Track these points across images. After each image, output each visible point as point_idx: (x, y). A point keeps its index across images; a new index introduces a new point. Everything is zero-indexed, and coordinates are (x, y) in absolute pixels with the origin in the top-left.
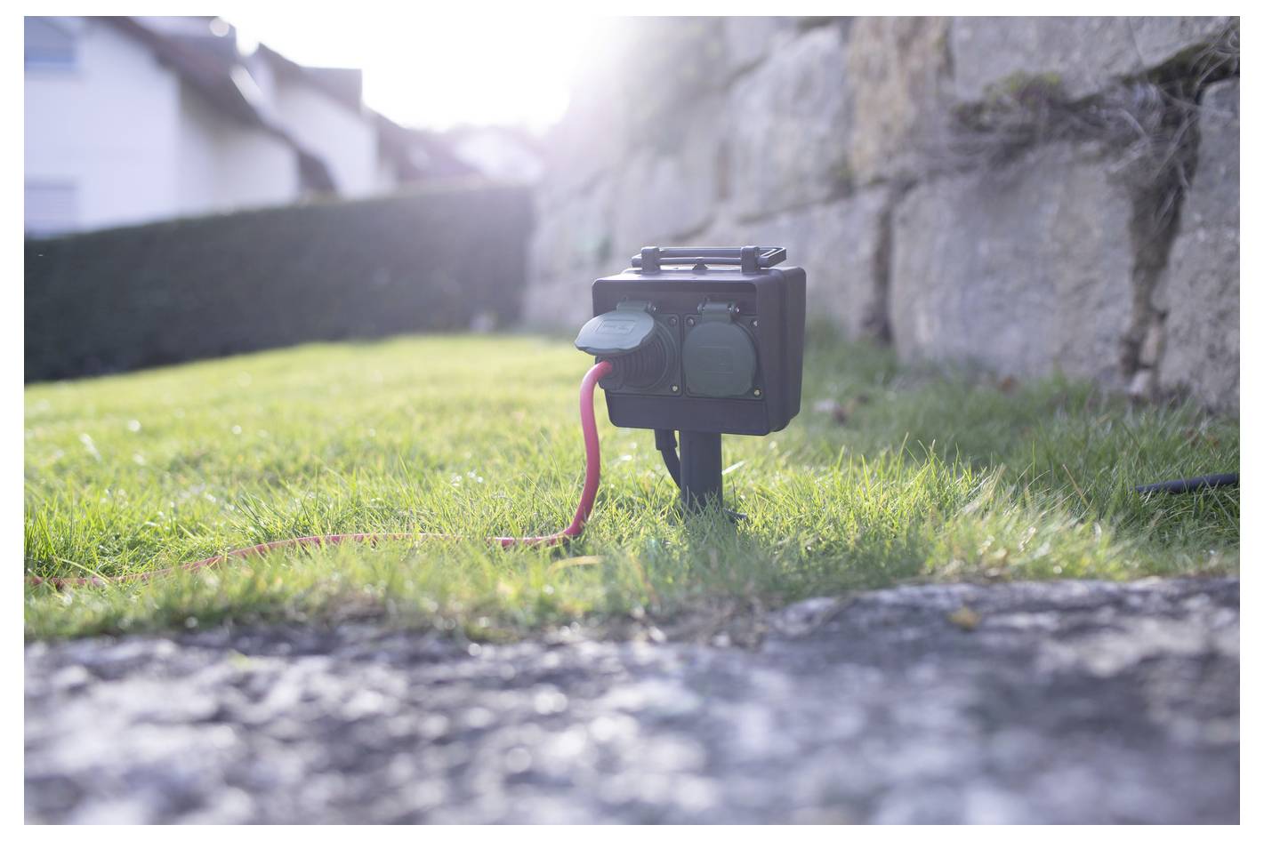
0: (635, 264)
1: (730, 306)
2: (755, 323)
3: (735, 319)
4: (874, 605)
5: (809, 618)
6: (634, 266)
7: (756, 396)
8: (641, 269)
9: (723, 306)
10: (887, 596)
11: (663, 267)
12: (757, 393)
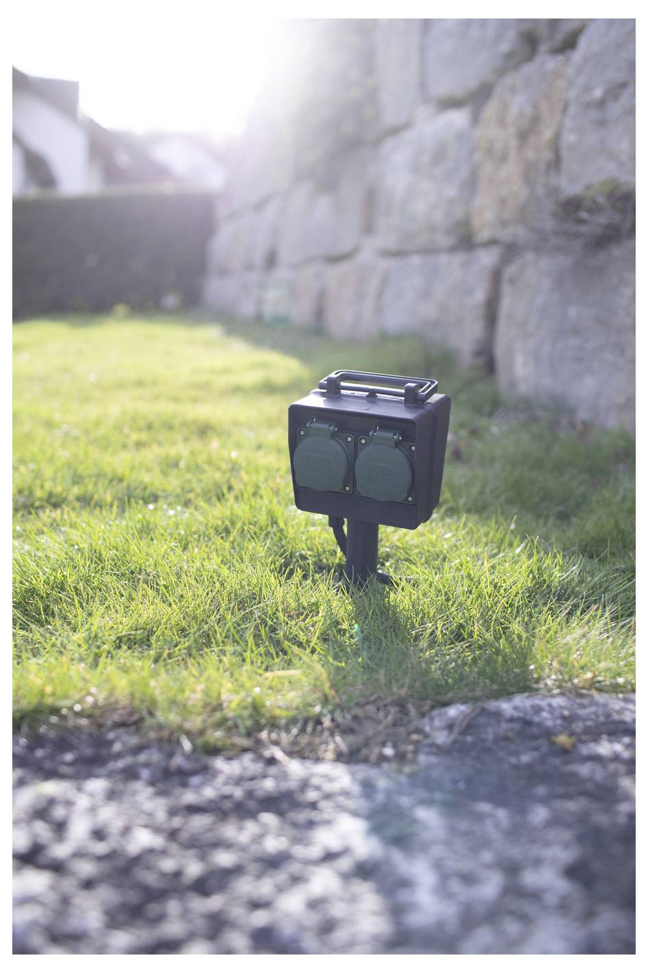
0: (321, 387)
1: (395, 435)
2: (413, 448)
3: (397, 444)
4: (497, 715)
5: (450, 727)
6: (321, 388)
7: (408, 501)
8: (325, 391)
9: (390, 435)
10: (506, 707)
11: (343, 392)
12: (410, 499)
